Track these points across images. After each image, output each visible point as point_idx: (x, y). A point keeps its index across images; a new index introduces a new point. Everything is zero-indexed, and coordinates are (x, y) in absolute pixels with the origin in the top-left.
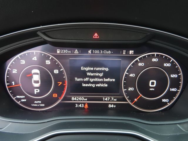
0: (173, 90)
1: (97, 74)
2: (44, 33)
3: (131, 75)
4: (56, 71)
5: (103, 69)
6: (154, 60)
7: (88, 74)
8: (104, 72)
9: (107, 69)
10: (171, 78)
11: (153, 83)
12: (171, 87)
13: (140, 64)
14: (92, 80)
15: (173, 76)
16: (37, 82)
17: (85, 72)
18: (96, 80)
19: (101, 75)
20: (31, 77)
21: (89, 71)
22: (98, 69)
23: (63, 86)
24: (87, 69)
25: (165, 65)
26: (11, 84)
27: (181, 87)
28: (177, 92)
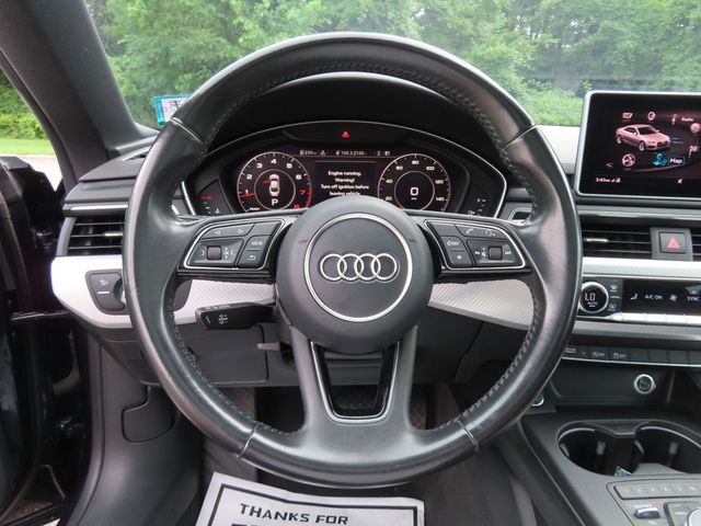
0: (440, 199)
1: (347, 180)
2: (289, 132)
3: (388, 181)
4: (299, 177)
5: (354, 174)
6: (414, 162)
7: (337, 180)
8: (355, 177)
9: (359, 174)
10: (437, 185)
11: (414, 192)
12: (438, 195)
13: (398, 168)
14: (341, 187)
15: (438, 182)
16: (274, 190)
17: (333, 177)
18: (346, 187)
19: (352, 181)
20: (269, 184)
21: (338, 177)
22: (348, 174)
23: (306, 195)
24: (336, 174)
25: (428, 168)
26: (244, 193)
27: (449, 195)
28: (445, 202)
